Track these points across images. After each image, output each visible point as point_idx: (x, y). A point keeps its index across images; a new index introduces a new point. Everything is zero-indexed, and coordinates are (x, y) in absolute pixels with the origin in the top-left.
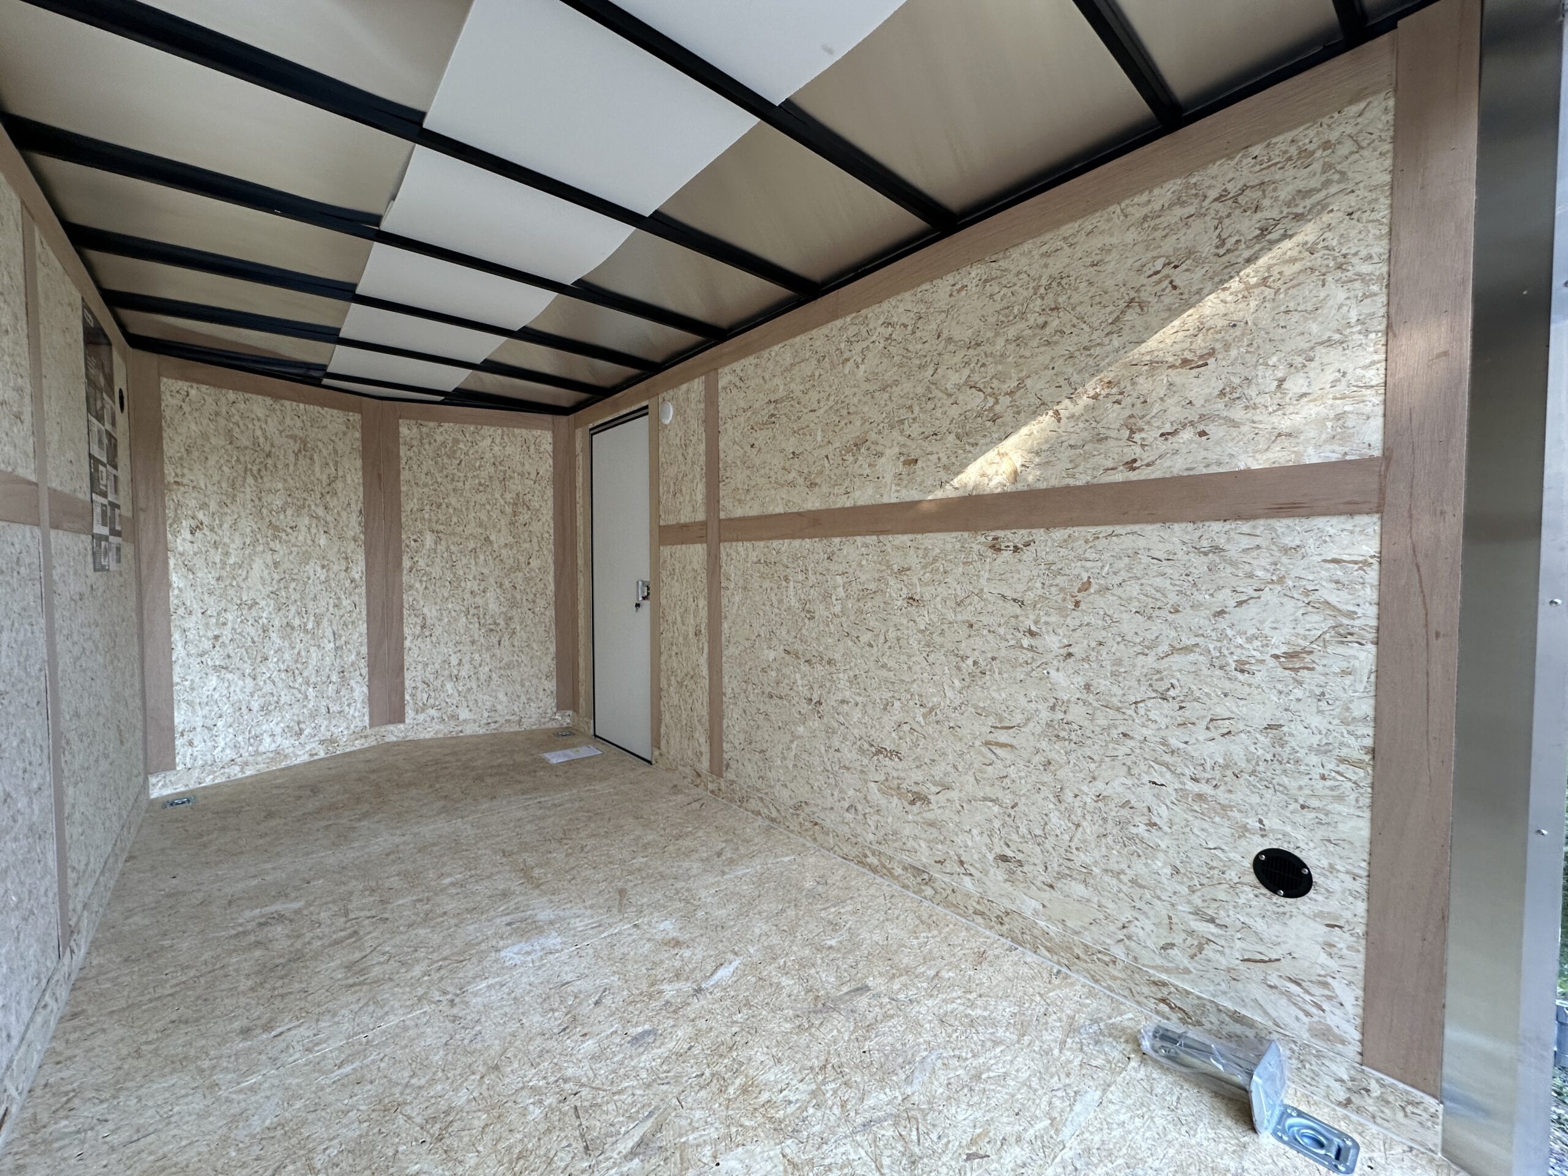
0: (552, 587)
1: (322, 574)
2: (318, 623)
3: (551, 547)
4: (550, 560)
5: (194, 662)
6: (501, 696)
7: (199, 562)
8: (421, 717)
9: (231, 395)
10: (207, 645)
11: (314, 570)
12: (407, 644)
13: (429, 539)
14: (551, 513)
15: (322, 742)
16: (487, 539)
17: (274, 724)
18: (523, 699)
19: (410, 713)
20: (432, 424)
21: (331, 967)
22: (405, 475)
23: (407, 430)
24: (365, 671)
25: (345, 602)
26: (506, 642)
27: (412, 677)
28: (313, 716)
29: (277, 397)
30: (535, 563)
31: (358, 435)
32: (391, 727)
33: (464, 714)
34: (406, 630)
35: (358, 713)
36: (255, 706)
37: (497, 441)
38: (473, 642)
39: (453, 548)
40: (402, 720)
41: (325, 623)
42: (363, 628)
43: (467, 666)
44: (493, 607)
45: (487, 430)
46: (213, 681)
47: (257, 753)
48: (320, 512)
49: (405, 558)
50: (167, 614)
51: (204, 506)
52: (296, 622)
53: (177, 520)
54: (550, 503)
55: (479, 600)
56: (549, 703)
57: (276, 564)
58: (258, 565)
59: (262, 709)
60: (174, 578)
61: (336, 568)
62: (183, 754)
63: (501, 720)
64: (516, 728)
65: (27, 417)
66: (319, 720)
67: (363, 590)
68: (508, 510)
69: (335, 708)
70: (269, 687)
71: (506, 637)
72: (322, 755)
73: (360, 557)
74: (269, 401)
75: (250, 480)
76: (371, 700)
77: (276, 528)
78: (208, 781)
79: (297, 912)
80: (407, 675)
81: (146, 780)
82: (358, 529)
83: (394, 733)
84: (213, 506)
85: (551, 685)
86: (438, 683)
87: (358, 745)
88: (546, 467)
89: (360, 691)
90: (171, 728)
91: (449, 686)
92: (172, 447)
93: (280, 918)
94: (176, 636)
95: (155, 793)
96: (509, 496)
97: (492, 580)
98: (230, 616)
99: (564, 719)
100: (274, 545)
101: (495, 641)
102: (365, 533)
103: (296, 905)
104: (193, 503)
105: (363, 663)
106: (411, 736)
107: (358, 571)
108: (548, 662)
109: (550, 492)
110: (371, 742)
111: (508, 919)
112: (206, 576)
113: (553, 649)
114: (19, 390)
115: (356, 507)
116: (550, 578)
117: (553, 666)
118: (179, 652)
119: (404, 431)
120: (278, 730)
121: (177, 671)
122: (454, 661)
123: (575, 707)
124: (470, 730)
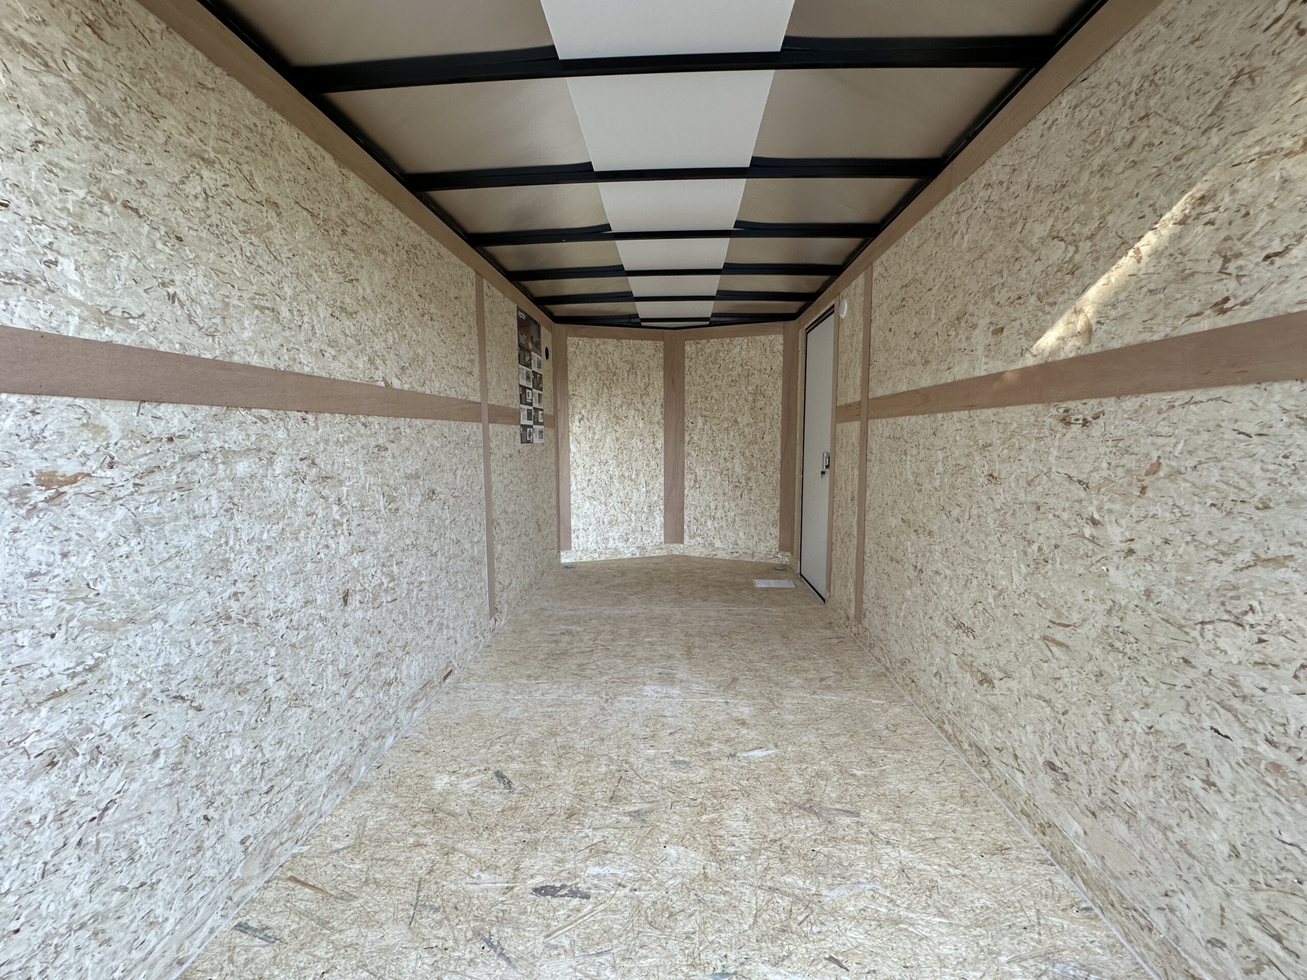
0: (779, 456)
1: (640, 445)
2: (638, 475)
3: (780, 425)
4: (778, 434)
5: (579, 493)
6: (741, 534)
7: (582, 438)
8: (693, 541)
9: (598, 341)
10: (585, 484)
11: (636, 443)
12: (686, 492)
13: (700, 421)
14: (780, 399)
15: (638, 548)
16: (736, 421)
17: (614, 533)
18: (756, 539)
19: (686, 538)
20: (704, 341)
21: (573, 663)
22: (688, 379)
23: (690, 348)
24: (662, 507)
25: (652, 463)
26: (746, 496)
27: (689, 515)
28: (634, 531)
29: (619, 338)
30: (767, 438)
31: (661, 355)
32: (676, 545)
33: (718, 544)
34: (686, 483)
35: (658, 533)
36: (606, 522)
37: (745, 347)
38: (724, 494)
39: (714, 428)
40: (681, 541)
41: (641, 475)
42: (662, 480)
43: (720, 511)
44: (738, 469)
45: (738, 340)
46: (587, 505)
47: (606, 548)
48: (640, 406)
49: (686, 435)
50: (569, 467)
51: (585, 406)
52: (626, 474)
53: (573, 416)
54: (780, 391)
55: (729, 465)
56: (774, 543)
57: (617, 439)
58: (608, 439)
59: (609, 523)
60: (572, 447)
61: (647, 441)
62: (577, 541)
63: (741, 552)
64: (750, 559)
65: (476, 371)
66: (637, 534)
67: (662, 455)
68: (750, 398)
69: (645, 528)
70: (613, 512)
71: (746, 492)
72: (638, 555)
73: (661, 434)
74: (615, 341)
75: (606, 390)
76: (666, 526)
77: (617, 418)
78: (584, 559)
79: (578, 633)
80: (686, 512)
81: (559, 552)
82: (660, 417)
83: (677, 549)
84: (588, 406)
85: (776, 531)
86: (703, 520)
87: (658, 553)
88: (778, 362)
89: (659, 520)
90: (569, 528)
91: (709, 523)
92: (572, 376)
93: (570, 633)
94: (572, 478)
95: (563, 560)
96: (750, 388)
97: (737, 451)
98: (595, 469)
99: (784, 558)
100: (617, 427)
101: (739, 494)
102: (664, 419)
103: (579, 629)
104: (580, 405)
105: (661, 502)
106: (687, 553)
107: (660, 443)
108: (774, 514)
109: (780, 383)
110: (664, 553)
111: (661, 670)
112: (585, 446)
113: (778, 504)
114: (472, 361)
115: (659, 403)
116: (778, 449)
117: (778, 516)
118: (573, 488)
119: (688, 348)
120: (616, 537)
121: (573, 497)
122: (713, 507)
123: (791, 550)
124: (721, 555)
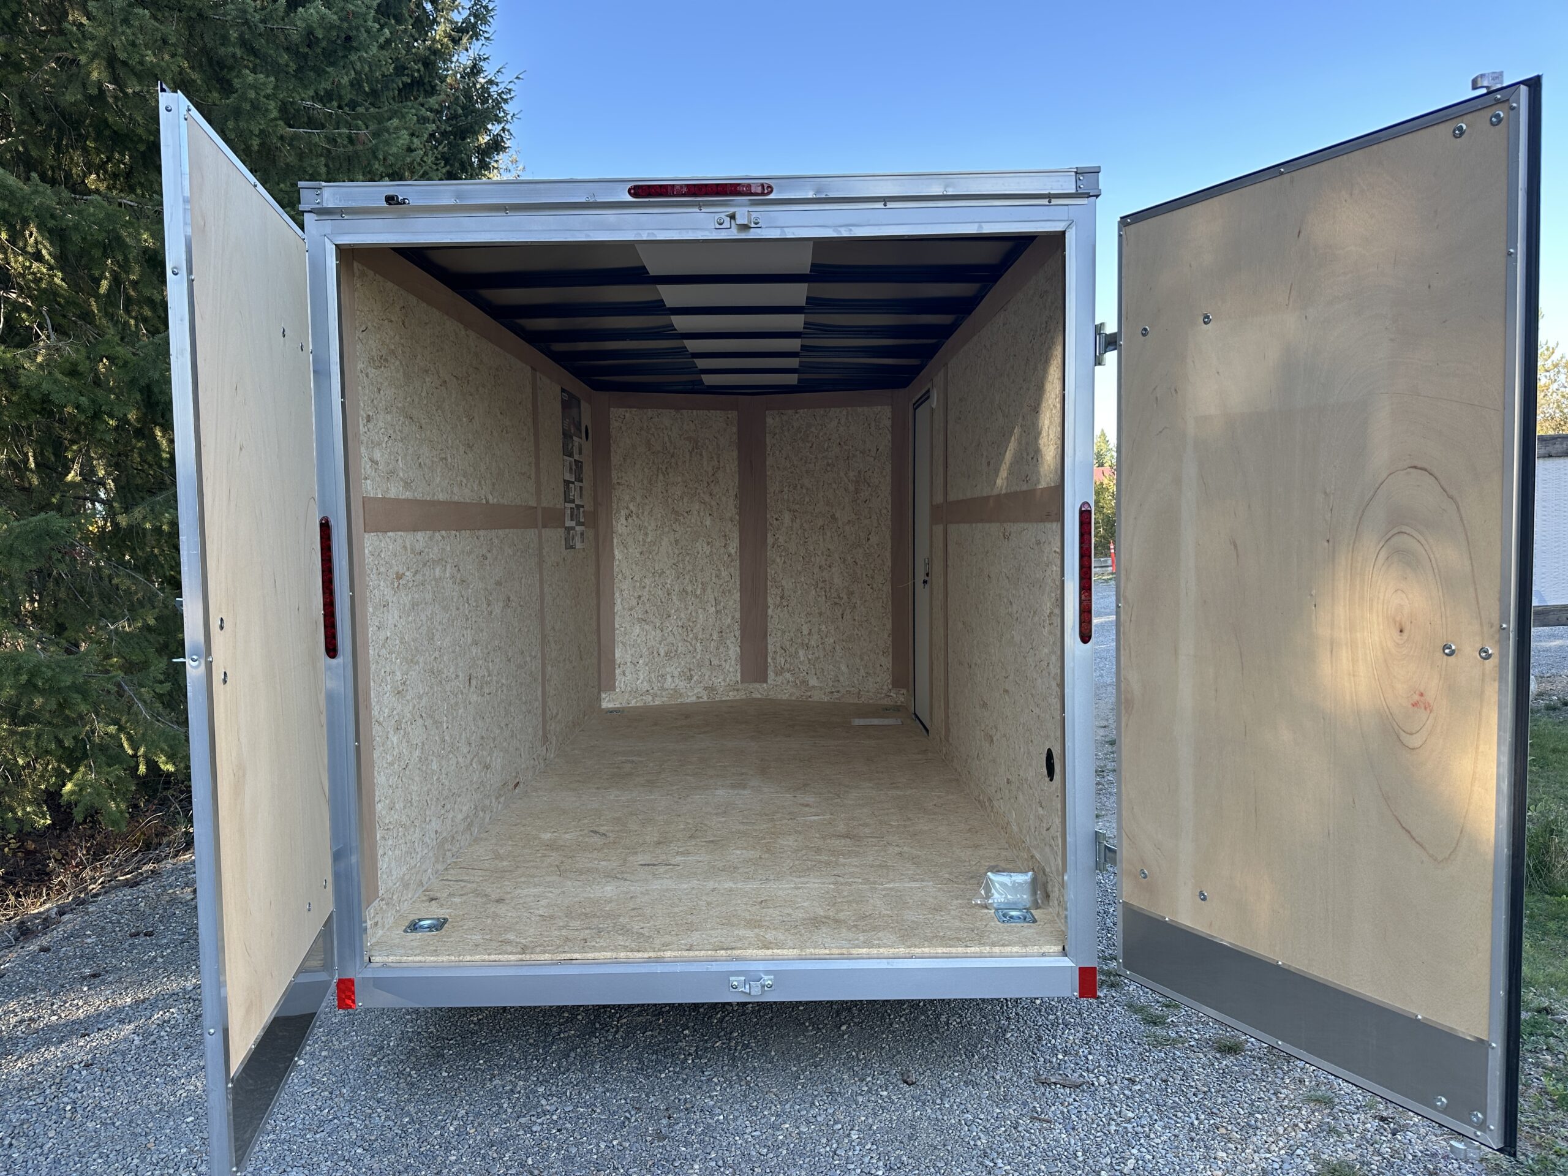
0: (889, 563)
1: (707, 549)
2: (704, 590)
3: (889, 522)
4: (888, 535)
5: (626, 614)
6: (843, 668)
7: (630, 541)
8: (780, 679)
9: (650, 412)
10: (634, 602)
11: (701, 546)
12: (770, 612)
13: (787, 517)
14: (889, 488)
15: (705, 688)
16: (833, 517)
17: (673, 669)
18: (862, 672)
19: (771, 675)
20: (790, 412)
21: (641, 779)
22: (770, 461)
23: (772, 420)
24: (738, 633)
25: (724, 574)
26: (848, 616)
27: (773, 643)
28: (700, 666)
29: (678, 408)
30: (874, 539)
31: (735, 429)
32: (757, 685)
33: (813, 682)
34: (770, 601)
35: (732, 669)
36: (662, 653)
37: (843, 421)
38: (821, 614)
39: (806, 526)
40: (765, 680)
41: (709, 590)
42: (737, 596)
43: (816, 637)
44: (837, 581)
45: (834, 412)
46: (637, 630)
47: (663, 689)
48: (707, 498)
49: (769, 535)
50: (612, 579)
51: (633, 499)
52: (689, 589)
53: (618, 511)
54: (889, 479)
55: (826, 575)
56: (884, 678)
57: (677, 542)
58: (665, 541)
59: (666, 654)
60: (616, 553)
61: (717, 544)
62: (620, 682)
63: (843, 691)
64: (856, 701)
66: (704, 670)
67: (737, 563)
68: (851, 488)
69: (715, 662)
70: (671, 639)
71: (848, 611)
72: (705, 699)
73: (736, 534)
75: (661, 477)
76: (743, 658)
77: (676, 513)
78: (633, 703)
80: (770, 640)
81: (599, 693)
82: (734, 511)
83: (759, 691)
84: (638, 499)
85: (887, 662)
86: (793, 650)
87: (732, 695)
88: (885, 442)
89: (734, 650)
90: (614, 661)
91: (801, 653)
92: (616, 459)
94: (617, 595)
95: (606, 705)
96: (851, 474)
97: (836, 556)
98: (647, 581)
99: (899, 697)
100: (676, 527)
101: (839, 613)
102: (740, 514)
104: (627, 498)
105: (736, 626)
106: (772, 695)
107: (733, 547)
108: (885, 638)
109: (888, 468)
110: (741, 695)
112: (634, 551)
113: (889, 626)
114: (530, 464)
115: (732, 493)
116: (888, 554)
117: (889, 642)
118: (618, 607)
119: (769, 421)
120: (676, 673)
121: (617, 619)
122: (805, 632)
124: (817, 696)
